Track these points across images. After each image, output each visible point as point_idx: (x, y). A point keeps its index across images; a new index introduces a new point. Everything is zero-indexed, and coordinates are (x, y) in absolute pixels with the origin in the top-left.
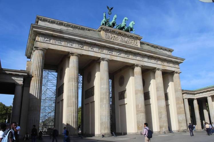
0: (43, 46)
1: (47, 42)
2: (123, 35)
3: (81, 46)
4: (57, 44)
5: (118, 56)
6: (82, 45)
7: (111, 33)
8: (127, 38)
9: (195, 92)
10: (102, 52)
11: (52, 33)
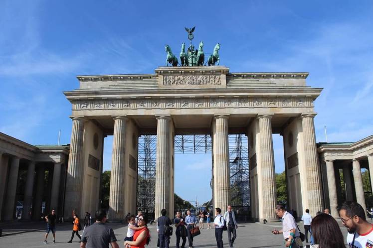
0: (80, 114)
1: (84, 108)
2: (193, 74)
3: (127, 105)
4: (96, 108)
5: (183, 107)
6: (127, 102)
7: (173, 75)
8: (201, 77)
9: (350, 147)
10: (156, 107)
11: (86, 96)
